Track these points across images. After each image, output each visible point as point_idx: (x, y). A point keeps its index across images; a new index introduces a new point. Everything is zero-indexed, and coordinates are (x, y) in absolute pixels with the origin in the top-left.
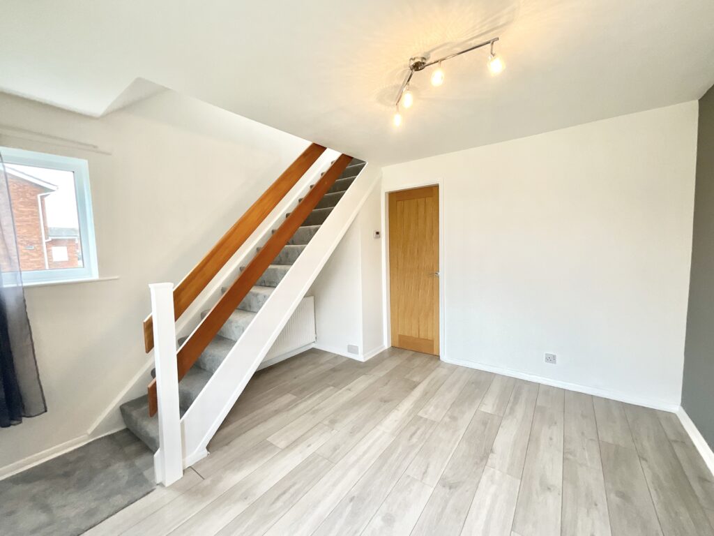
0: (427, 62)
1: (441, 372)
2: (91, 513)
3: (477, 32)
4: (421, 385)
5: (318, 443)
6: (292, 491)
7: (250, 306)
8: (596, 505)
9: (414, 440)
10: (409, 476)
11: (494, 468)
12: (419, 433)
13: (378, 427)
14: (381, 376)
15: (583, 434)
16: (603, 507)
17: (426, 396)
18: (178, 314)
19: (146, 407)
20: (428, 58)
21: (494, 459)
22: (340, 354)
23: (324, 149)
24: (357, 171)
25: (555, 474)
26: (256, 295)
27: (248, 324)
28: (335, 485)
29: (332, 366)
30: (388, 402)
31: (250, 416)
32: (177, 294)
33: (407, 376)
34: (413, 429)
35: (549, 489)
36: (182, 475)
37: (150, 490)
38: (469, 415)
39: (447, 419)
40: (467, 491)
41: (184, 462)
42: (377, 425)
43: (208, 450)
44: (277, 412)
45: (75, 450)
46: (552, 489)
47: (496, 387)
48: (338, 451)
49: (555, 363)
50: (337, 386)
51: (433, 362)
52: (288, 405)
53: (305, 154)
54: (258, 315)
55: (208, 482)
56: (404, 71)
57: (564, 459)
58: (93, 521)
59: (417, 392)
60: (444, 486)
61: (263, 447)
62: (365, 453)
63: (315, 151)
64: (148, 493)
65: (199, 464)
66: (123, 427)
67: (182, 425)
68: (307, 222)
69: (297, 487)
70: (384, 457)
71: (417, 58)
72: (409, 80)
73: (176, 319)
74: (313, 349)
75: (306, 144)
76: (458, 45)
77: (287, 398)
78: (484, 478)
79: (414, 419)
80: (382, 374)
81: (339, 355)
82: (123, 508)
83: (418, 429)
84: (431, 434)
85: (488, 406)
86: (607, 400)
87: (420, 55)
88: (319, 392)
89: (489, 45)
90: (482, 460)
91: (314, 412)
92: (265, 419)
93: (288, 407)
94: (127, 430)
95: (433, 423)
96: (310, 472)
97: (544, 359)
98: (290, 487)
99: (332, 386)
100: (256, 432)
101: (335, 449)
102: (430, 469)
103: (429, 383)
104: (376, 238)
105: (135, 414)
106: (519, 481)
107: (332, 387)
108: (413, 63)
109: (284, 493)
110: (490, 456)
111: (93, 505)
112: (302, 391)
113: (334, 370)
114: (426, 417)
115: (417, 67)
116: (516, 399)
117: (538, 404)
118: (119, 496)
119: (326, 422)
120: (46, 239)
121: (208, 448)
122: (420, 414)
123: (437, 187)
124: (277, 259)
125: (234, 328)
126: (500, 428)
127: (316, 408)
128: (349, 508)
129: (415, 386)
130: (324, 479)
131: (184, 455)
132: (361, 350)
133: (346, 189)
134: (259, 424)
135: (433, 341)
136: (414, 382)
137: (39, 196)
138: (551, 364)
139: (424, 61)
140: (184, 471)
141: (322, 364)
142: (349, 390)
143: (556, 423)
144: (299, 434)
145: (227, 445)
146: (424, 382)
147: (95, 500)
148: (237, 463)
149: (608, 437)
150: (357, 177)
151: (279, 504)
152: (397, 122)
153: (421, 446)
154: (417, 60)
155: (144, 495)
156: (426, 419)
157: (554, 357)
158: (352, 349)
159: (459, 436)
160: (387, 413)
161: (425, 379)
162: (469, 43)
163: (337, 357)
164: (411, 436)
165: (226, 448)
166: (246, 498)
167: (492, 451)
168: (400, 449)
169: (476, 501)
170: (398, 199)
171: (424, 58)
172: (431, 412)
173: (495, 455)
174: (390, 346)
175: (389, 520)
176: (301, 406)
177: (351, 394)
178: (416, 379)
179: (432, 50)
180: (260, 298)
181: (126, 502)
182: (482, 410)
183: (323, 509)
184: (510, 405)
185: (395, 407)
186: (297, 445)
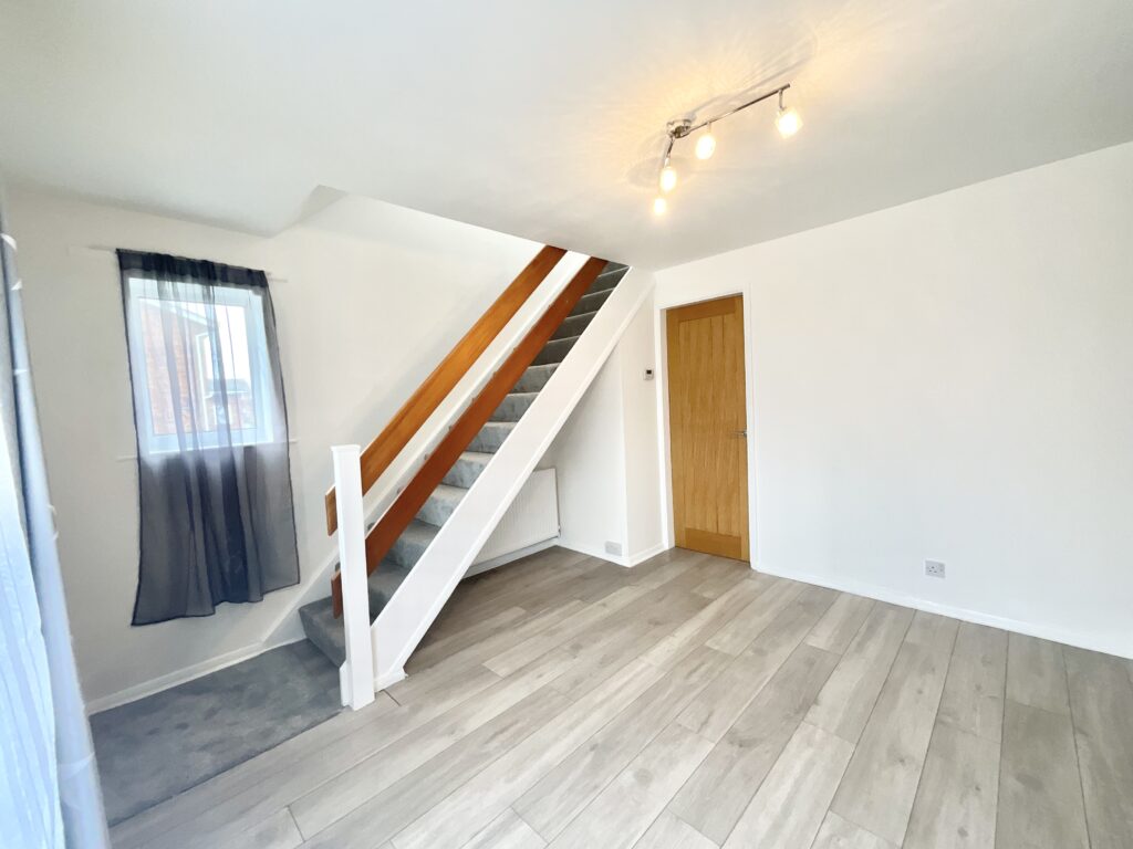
0: (693, 125)
1: (751, 585)
2: (266, 734)
3: (758, 79)
4: (715, 603)
5: (553, 673)
6: (512, 730)
7: (462, 481)
8: (978, 789)
9: (694, 678)
10: (680, 725)
11: (815, 725)
12: (703, 669)
13: (641, 658)
14: (655, 587)
15: (979, 688)
16: (990, 791)
17: (720, 620)
18: (366, 487)
19: (329, 612)
20: (694, 119)
21: (817, 714)
22: (593, 554)
23: (563, 252)
24: (614, 281)
25: (917, 739)
26: (470, 464)
27: (458, 504)
28: (571, 728)
29: (580, 571)
30: (660, 625)
31: (462, 633)
32: (365, 461)
33: (695, 591)
34: (695, 663)
35: (902, 761)
36: (373, 698)
37: (333, 713)
38: (785, 650)
39: (750, 653)
40: (767, 752)
41: (375, 683)
42: (641, 654)
43: (406, 671)
44: (499, 630)
45: (246, 662)
46: (906, 761)
47: (838, 613)
48: (580, 686)
49: (943, 577)
50: (586, 599)
51: (738, 572)
52: (514, 622)
53: (535, 263)
54: (470, 492)
55: (405, 709)
56: (662, 140)
57: (937, 722)
58: (269, 743)
59: (709, 613)
60: (732, 743)
61: (478, 673)
62: (619, 690)
63: (550, 257)
64: (332, 716)
65: (395, 687)
66: (301, 636)
67: (373, 633)
68: (540, 360)
69: (519, 725)
70: (645, 699)
71: (677, 121)
72: (669, 151)
73: (364, 493)
74: (556, 547)
75: (537, 248)
76: (736, 98)
77: (515, 612)
78: (796, 738)
79: (698, 651)
80: (655, 586)
81: (593, 557)
82: (303, 731)
83: (703, 664)
84: (721, 673)
85: (821, 638)
86: (1035, 640)
87: (681, 118)
88: (559, 606)
89: (777, 95)
90: (797, 712)
91: (552, 633)
92: (482, 639)
93: (514, 625)
94: (308, 641)
95: (726, 657)
96: (539, 709)
97: (924, 570)
98: (511, 725)
99: (580, 599)
100: (468, 654)
101: (577, 683)
102: (714, 719)
103: (730, 600)
104: (647, 379)
105: (316, 619)
106: (854, 746)
107: (578, 601)
108: (673, 128)
109: (502, 731)
110: (811, 709)
111: (269, 724)
112: (535, 604)
113: (583, 578)
114: (716, 648)
115: (677, 133)
116: (871, 630)
117: (907, 639)
118: (298, 717)
119: (566, 647)
120: (207, 394)
121: (407, 667)
122: (708, 644)
123: (739, 297)
124: (497, 413)
125: (439, 510)
126: (835, 672)
127: (553, 628)
128: (588, 759)
129: (704, 604)
130: (558, 719)
131: (375, 674)
132: (625, 549)
133: (598, 309)
134: (472, 644)
135: (740, 538)
136: (704, 598)
137: (197, 337)
138: (936, 578)
139: (687, 124)
140: (376, 694)
141: (567, 569)
142: (604, 605)
143: (933, 670)
144: (527, 660)
145: (430, 667)
146: (719, 600)
147: (272, 719)
148: (443, 689)
149: (1022, 694)
150: (616, 289)
151: (495, 743)
152: (660, 210)
153: (704, 686)
154: (677, 125)
155: (328, 718)
156: (716, 652)
157: (942, 567)
158: (611, 548)
159: (766, 677)
160: (656, 640)
161: (720, 595)
162: (750, 93)
163: (591, 559)
164: (690, 674)
165: (429, 670)
166: (452, 733)
167: (816, 702)
168: (671, 690)
169: (778, 766)
170: (681, 319)
171: (686, 121)
172: (724, 641)
173: (818, 708)
174: (673, 545)
175: (644, 778)
176: (533, 624)
177: (607, 611)
178: (708, 595)
179: (698, 109)
180: (475, 468)
181: (306, 725)
182: (810, 643)
183: (554, 755)
184: (857, 639)
185: (671, 633)
186: (523, 675)
